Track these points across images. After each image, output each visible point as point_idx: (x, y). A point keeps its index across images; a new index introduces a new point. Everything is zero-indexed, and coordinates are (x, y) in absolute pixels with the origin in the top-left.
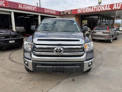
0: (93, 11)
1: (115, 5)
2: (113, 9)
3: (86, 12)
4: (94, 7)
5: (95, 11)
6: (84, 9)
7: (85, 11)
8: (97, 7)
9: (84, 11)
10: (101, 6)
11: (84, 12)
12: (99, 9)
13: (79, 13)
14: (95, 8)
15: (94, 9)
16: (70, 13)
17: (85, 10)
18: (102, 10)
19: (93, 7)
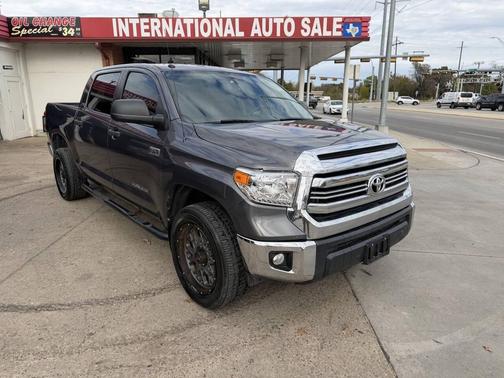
0: (183, 35)
1: (256, 22)
2: (252, 35)
3: (153, 35)
4: (185, 21)
5: (189, 35)
6: (145, 24)
7: (149, 31)
8: (197, 21)
9: (146, 31)
10: (210, 20)
11: (144, 34)
12: (206, 30)
13: (121, 35)
14: (188, 22)
15: (185, 26)
16: (72, 32)
17: (147, 27)
18: (214, 35)
19: (182, 19)
